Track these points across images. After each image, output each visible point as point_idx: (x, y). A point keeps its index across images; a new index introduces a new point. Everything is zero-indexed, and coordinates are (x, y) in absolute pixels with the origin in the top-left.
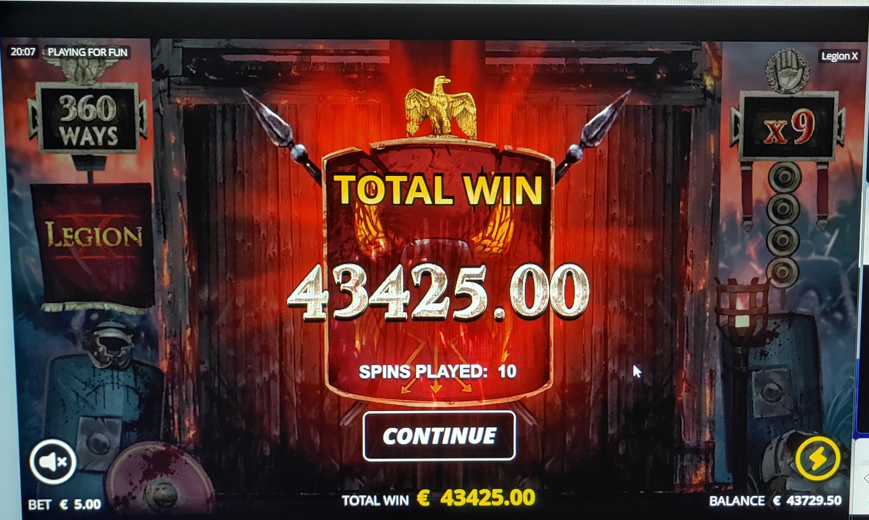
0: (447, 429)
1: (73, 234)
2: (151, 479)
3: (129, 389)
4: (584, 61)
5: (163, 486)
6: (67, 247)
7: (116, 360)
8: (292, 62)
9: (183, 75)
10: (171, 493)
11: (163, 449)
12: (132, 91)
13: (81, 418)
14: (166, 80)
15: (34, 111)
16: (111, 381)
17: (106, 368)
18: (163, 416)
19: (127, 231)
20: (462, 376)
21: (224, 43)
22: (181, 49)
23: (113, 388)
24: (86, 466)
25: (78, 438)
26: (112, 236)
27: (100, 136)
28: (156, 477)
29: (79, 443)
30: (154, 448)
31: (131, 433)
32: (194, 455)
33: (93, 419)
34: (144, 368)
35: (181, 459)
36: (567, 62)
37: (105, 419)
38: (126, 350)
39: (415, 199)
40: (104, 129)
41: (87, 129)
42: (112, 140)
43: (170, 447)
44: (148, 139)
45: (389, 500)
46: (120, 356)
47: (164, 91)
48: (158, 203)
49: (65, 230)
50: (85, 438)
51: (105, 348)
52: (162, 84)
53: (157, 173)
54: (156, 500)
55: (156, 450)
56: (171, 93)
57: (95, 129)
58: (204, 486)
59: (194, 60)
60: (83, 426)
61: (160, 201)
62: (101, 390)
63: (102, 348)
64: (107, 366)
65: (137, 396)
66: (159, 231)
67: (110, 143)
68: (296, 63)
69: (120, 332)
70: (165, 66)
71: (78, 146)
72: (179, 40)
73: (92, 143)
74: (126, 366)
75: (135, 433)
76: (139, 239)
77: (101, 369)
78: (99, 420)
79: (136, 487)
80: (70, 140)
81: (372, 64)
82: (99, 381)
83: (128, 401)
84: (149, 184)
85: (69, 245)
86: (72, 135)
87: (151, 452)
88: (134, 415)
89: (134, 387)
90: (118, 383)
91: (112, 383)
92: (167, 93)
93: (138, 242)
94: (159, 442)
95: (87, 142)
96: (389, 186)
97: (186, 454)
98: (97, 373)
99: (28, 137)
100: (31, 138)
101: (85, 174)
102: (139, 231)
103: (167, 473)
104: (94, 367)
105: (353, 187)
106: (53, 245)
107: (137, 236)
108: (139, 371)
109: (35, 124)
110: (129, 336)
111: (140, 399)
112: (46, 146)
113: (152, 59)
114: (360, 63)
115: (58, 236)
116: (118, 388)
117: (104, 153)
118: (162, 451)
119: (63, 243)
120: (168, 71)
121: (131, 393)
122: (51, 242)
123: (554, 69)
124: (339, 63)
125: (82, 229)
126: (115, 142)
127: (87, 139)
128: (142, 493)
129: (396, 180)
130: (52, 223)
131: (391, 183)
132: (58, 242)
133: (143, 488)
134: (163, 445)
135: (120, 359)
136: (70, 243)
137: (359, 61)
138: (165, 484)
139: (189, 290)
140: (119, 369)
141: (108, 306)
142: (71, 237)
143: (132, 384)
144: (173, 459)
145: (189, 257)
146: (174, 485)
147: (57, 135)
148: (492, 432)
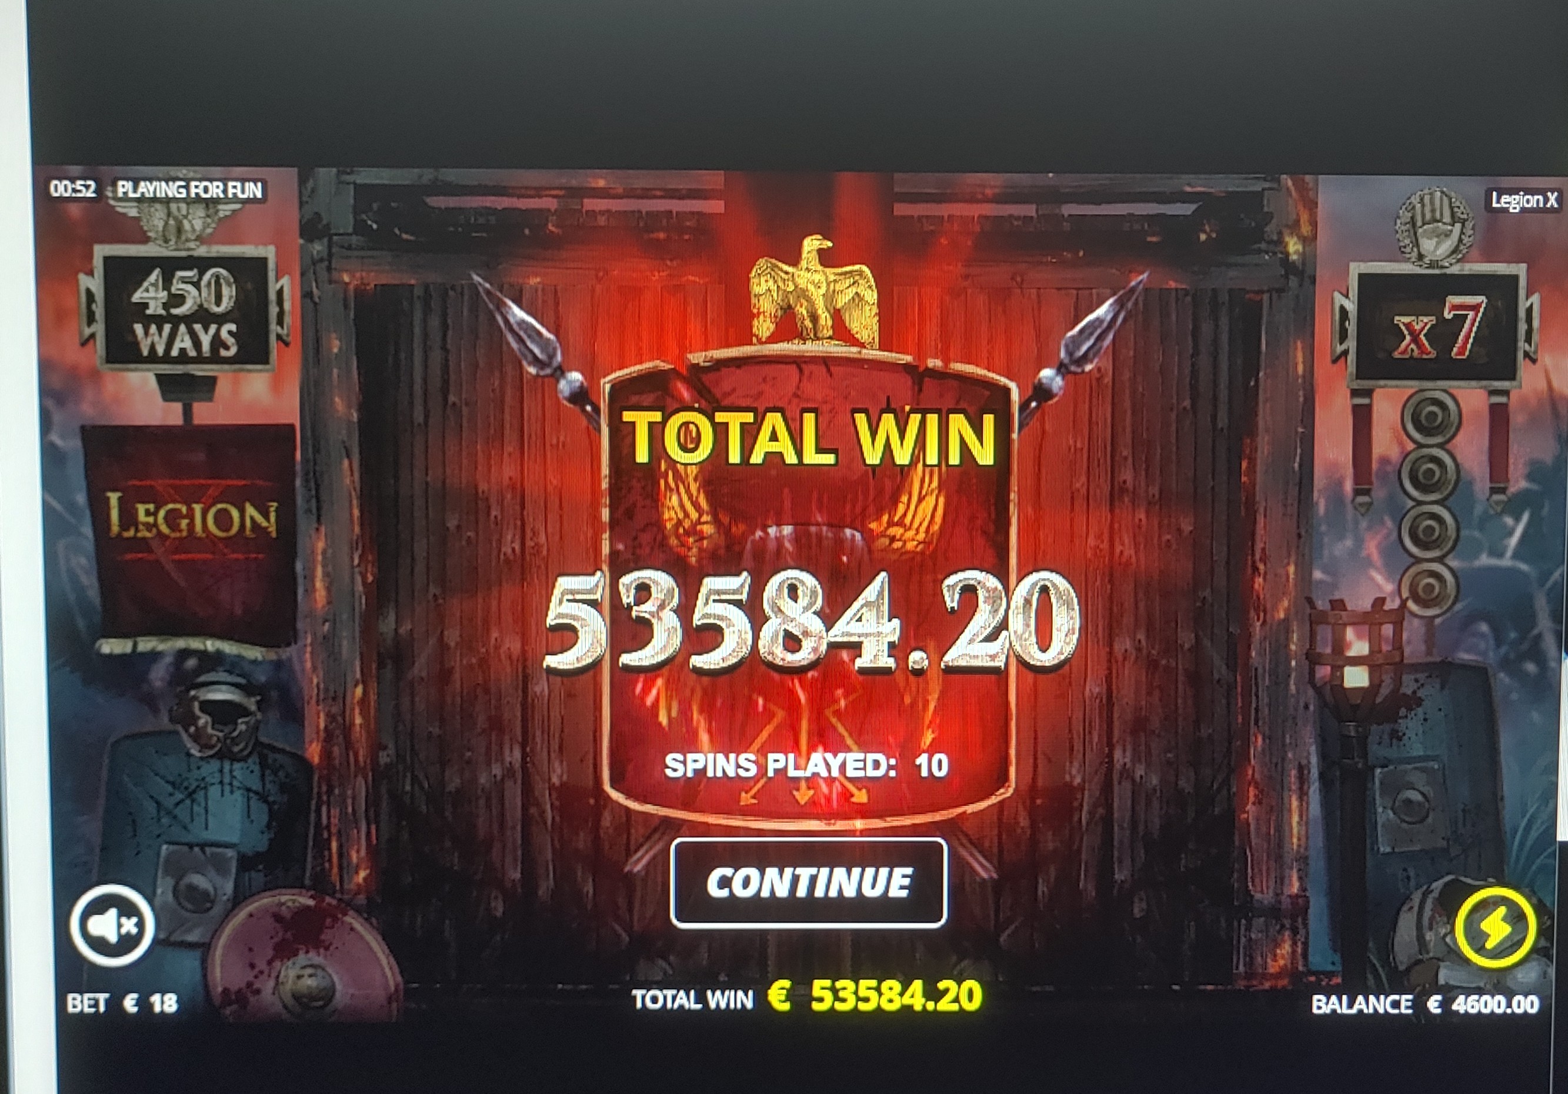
0: (822, 870)
1: (155, 514)
2: (289, 959)
3: (251, 795)
4: (1069, 209)
5: (310, 971)
6: (144, 539)
7: (228, 741)
8: (549, 210)
9: (356, 232)
10: (324, 983)
11: (311, 902)
12: (264, 261)
13: (165, 847)
14: (325, 240)
15: (90, 294)
16: (219, 780)
17: (211, 757)
18: (311, 843)
19: (250, 511)
20: (851, 773)
21: (428, 175)
22: (352, 186)
23: (223, 791)
24: (170, 934)
25: (159, 882)
26: (224, 520)
27: (206, 340)
28: (296, 955)
29: (159, 891)
30: (294, 901)
31: (253, 874)
32: (366, 915)
33: (186, 848)
34: (278, 756)
35: (343, 922)
36: (1040, 213)
37: (208, 850)
38: (247, 723)
39: (767, 454)
40: (213, 328)
41: (182, 328)
42: (227, 348)
43: (323, 900)
44: (292, 345)
45: (717, 999)
46: (235, 734)
47: (322, 260)
48: (308, 461)
49: (141, 508)
50: (170, 882)
51: (209, 719)
52: (318, 248)
53: (307, 408)
54: (297, 997)
55: (297, 904)
56: (333, 266)
57: (198, 327)
58: (383, 969)
59: (375, 206)
60: (167, 861)
61: (311, 455)
62: (200, 796)
63: (204, 720)
64: (211, 752)
65: (265, 807)
66: (309, 511)
67: (223, 353)
68: (556, 211)
69: (237, 691)
70: (323, 214)
71: (167, 359)
72: (348, 170)
73: (192, 353)
74: (245, 753)
75: (262, 874)
76: (271, 525)
77: (202, 758)
78: (196, 849)
79: (262, 972)
80: (153, 347)
81: (693, 213)
82: (197, 780)
83: (249, 817)
84: (292, 427)
85: (148, 535)
86: (156, 338)
87: (288, 907)
88: (260, 843)
89: (260, 789)
90: (231, 784)
91: (221, 782)
92: (326, 263)
93: (270, 529)
94: (304, 891)
95: (183, 351)
96: (721, 432)
97: (351, 913)
98: (193, 766)
99: (77, 341)
100: (84, 344)
101: (178, 407)
102: (272, 509)
103: (317, 947)
104: (189, 755)
105: (656, 432)
106: (119, 535)
107: (267, 519)
108: (270, 761)
109: (91, 319)
110: (253, 700)
111: (270, 811)
112: (112, 357)
113: (301, 204)
114: (671, 212)
115: (128, 518)
116: (232, 792)
117: (212, 370)
118: (308, 907)
119: (137, 530)
120: (328, 224)
121: (255, 803)
122: (115, 528)
123: (1016, 223)
124: (633, 212)
125: (171, 506)
126: (233, 351)
127: (182, 345)
128: (271, 983)
129: (735, 421)
130: (119, 494)
131: (726, 425)
132: (127, 529)
133: (274, 974)
134: (312, 897)
135: (235, 741)
136: (150, 531)
137: (668, 208)
138: (311, 966)
139: (361, 618)
140: (234, 758)
141: (213, 645)
142: (151, 519)
143: (256, 785)
144: (328, 921)
145: (360, 557)
146: (330, 970)
147: (130, 338)
148: (904, 876)
